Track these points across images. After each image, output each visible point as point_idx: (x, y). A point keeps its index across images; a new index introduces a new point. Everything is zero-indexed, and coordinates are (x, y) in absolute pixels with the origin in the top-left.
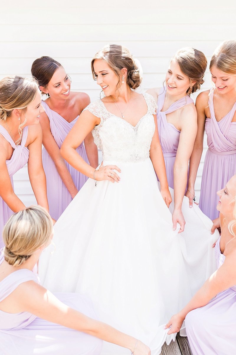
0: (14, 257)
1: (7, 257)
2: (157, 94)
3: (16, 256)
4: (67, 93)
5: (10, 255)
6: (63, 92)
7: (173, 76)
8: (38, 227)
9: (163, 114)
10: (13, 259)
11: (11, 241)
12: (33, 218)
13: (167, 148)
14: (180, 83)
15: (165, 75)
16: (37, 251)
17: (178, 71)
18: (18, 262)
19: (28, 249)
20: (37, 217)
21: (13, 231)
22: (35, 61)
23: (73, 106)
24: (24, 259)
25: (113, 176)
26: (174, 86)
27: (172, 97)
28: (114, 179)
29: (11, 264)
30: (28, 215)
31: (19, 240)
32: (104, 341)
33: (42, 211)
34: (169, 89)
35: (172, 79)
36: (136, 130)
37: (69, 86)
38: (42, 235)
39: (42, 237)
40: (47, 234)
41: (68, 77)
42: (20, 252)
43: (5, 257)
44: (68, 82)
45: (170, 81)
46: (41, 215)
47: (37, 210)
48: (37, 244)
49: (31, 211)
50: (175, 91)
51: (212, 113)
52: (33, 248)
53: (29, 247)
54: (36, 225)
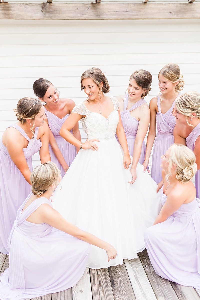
0: (37, 191)
1: (33, 190)
2: (123, 99)
3: (38, 190)
4: (56, 101)
5: (34, 189)
6: (54, 101)
7: (133, 88)
8: (50, 175)
9: (128, 111)
10: (36, 192)
11: (34, 182)
12: (47, 170)
13: (132, 133)
14: (137, 92)
15: (128, 87)
16: (50, 188)
17: (135, 84)
18: (39, 194)
19: (44, 187)
20: (49, 168)
21: (36, 176)
22: (35, 82)
23: (63, 109)
24: (43, 192)
25: (94, 146)
26: (134, 94)
27: (133, 101)
28: (95, 148)
29: (35, 194)
30: (44, 167)
31: (39, 181)
32: (92, 245)
33: (53, 165)
34: (131, 96)
35: (132, 90)
36: (108, 120)
37: (58, 96)
38: (52, 179)
39: (52, 180)
40: (55, 178)
41: (57, 91)
42: (40, 188)
43: (32, 190)
44: (57, 94)
45: (131, 91)
46: (52, 168)
47: (50, 164)
48: (49, 184)
49: (46, 165)
50: (134, 97)
51: (159, 110)
52: (47, 186)
53: (44, 186)
54: (49, 173)
